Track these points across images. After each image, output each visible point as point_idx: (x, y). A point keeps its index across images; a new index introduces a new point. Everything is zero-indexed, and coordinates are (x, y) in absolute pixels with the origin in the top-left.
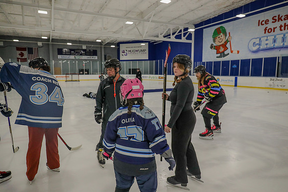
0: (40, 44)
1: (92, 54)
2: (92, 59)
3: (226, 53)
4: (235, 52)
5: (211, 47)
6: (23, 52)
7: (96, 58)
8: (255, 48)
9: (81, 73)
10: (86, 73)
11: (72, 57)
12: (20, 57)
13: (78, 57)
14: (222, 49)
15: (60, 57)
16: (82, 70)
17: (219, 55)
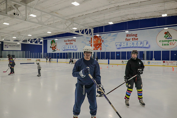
3: (55, 50)
4: (58, 50)
5: (50, 47)
8: (64, 49)
14: (54, 49)
17: (53, 50)
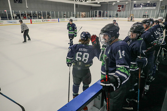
0: (127, 3)
1: (153, 6)
2: (152, 8)
6: (120, 7)
7: (155, 8)
9: (144, 17)
10: (147, 17)
11: (140, 8)
12: (118, 10)
13: (143, 8)
15: (134, 8)
16: (145, 16)
